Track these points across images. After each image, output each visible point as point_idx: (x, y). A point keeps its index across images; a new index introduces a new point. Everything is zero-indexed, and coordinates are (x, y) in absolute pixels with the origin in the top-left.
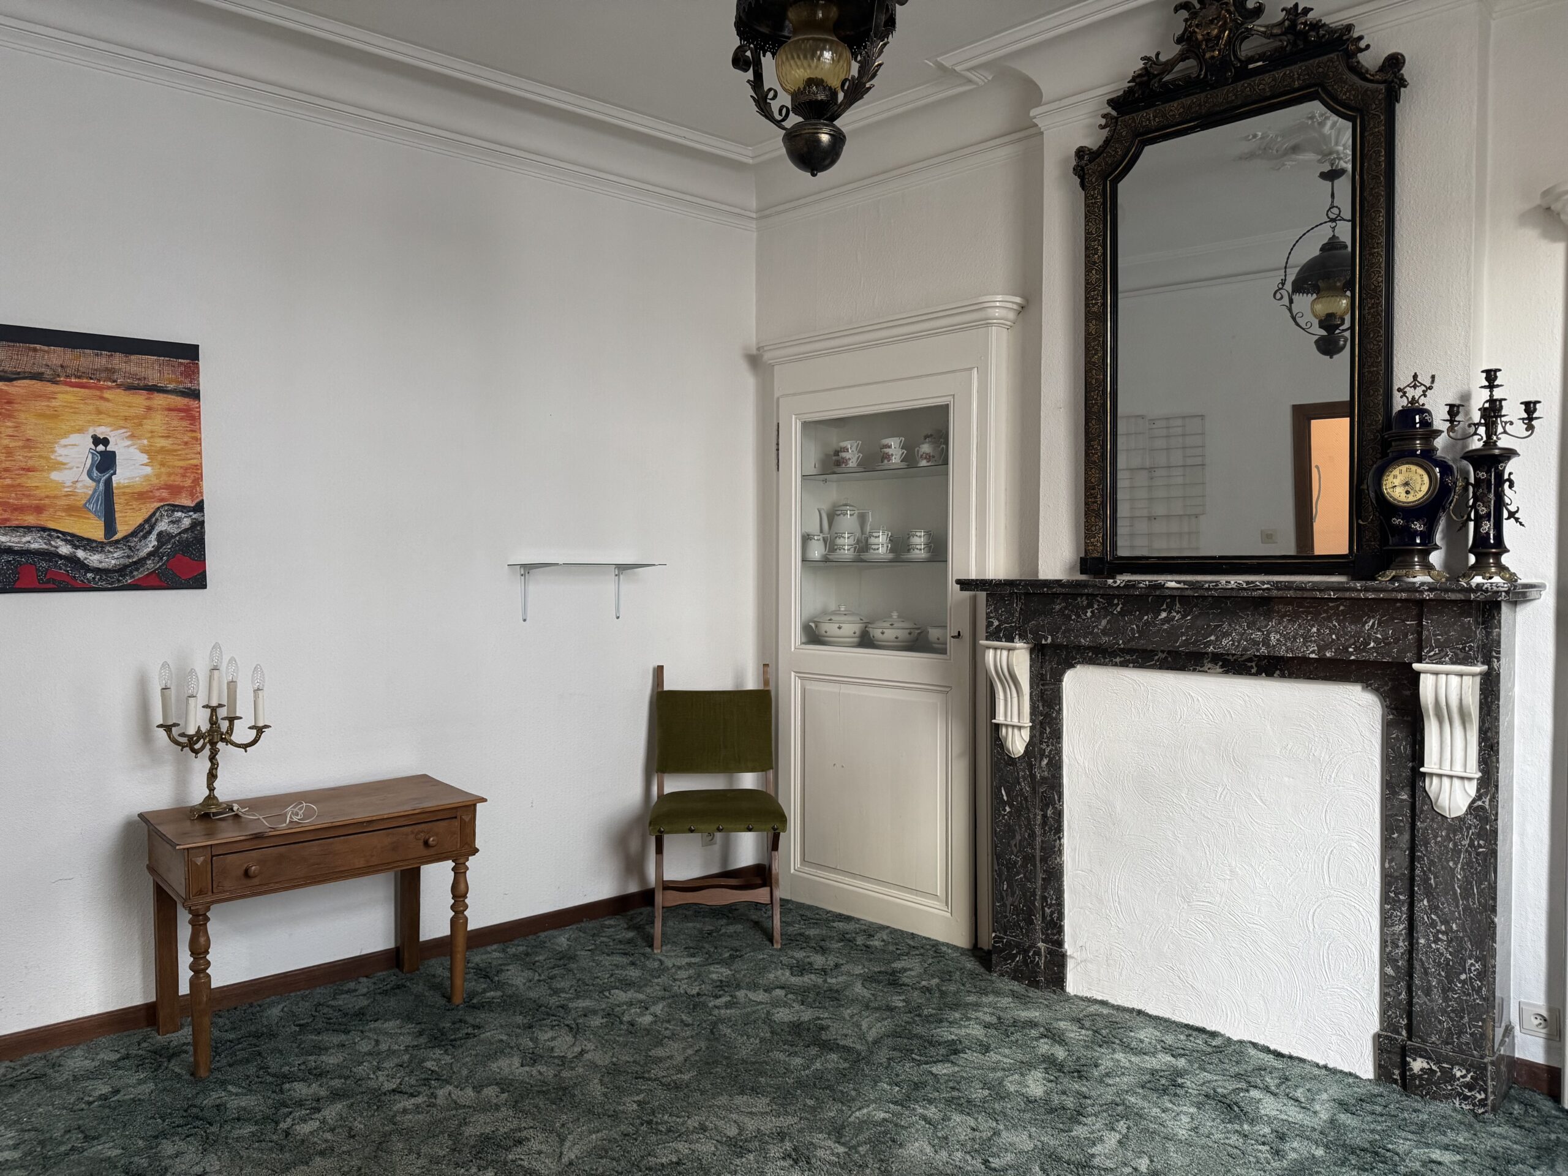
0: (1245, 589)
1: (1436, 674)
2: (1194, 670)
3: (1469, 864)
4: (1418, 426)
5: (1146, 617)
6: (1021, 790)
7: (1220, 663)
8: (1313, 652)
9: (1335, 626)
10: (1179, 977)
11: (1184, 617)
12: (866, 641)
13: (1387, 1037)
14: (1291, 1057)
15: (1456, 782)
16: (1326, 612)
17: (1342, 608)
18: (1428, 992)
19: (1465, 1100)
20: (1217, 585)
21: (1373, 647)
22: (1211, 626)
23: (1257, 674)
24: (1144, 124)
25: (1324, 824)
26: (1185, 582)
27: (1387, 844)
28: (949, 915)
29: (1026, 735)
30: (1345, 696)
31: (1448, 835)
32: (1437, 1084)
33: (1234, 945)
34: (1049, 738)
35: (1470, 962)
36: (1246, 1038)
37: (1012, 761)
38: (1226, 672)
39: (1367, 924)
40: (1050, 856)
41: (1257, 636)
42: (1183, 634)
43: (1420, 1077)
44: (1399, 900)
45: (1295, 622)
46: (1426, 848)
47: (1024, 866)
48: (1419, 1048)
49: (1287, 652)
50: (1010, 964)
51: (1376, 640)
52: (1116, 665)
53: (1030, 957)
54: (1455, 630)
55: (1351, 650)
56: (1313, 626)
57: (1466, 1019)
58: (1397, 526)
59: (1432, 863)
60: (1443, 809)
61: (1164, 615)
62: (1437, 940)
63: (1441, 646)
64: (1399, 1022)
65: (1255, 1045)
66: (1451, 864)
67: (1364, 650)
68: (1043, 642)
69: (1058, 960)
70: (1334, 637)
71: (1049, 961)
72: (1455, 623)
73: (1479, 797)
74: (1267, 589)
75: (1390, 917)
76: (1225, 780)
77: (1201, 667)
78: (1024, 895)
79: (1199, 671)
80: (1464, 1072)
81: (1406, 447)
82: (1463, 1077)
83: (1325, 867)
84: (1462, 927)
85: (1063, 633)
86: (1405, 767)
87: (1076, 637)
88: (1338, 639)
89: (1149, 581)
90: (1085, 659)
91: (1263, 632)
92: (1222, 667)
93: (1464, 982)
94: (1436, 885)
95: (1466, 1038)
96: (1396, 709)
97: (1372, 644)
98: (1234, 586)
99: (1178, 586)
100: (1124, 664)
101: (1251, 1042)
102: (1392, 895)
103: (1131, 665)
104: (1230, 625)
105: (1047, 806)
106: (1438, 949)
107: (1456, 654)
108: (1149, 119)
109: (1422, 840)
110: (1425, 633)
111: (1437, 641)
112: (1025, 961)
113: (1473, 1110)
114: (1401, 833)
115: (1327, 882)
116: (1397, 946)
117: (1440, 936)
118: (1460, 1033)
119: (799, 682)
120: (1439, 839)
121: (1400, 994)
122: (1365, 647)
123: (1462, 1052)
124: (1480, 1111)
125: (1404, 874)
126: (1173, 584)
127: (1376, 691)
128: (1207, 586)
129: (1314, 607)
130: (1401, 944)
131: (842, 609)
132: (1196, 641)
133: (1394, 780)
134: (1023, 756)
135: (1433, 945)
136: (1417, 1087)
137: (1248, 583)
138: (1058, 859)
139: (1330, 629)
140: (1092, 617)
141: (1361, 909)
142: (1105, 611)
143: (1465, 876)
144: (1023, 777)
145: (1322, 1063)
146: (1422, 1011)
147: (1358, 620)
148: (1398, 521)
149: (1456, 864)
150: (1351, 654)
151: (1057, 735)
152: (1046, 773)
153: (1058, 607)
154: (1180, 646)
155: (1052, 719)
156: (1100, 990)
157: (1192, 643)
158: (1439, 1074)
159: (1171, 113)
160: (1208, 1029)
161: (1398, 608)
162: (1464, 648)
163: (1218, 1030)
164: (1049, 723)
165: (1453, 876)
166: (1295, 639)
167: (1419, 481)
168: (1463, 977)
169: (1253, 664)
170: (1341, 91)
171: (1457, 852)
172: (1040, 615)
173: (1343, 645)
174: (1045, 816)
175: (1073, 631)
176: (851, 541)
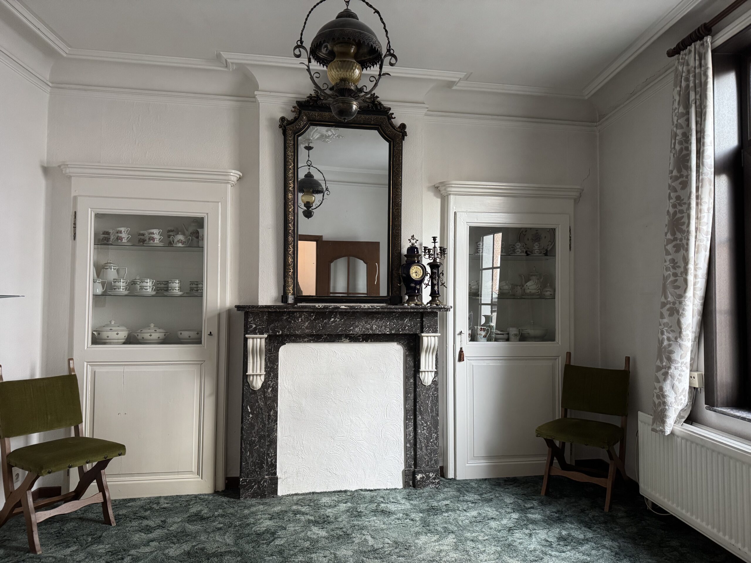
0: (370, 309)
1: (427, 337)
2: (338, 342)
3: (432, 401)
4: (416, 252)
5: (325, 321)
6: (259, 405)
7: (348, 338)
8: (388, 331)
9: (395, 322)
10: (330, 472)
11: (341, 320)
12: (131, 340)
13: (408, 470)
14: (375, 490)
15: (429, 373)
16: (392, 317)
17: (397, 315)
18: (421, 450)
19: (433, 484)
20: (360, 307)
21: (407, 329)
22: (351, 323)
23: (362, 341)
24: (313, 117)
25: (385, 396)
26: (348, 306)
27: (406, 399)
28: (201, 479)
29: (263, 378)
30: (392, 347)
31: (426, 392)
32: (425, 482)
33: (352, 452)
34: (272, 378)
35: (433, 434)
36: (357, 489)
37: (254, 392)
38: (351, 341)
39: (400, 430)
40: (271, 434)
41: (368, 326)
42: (340, 327)
43: (420, 481)
44: (411, 418)
45: (382, 321)
46: (420, 397)
47: (259, 441)
48: (419, 470)
49: (379, 332)
50: (250, 491)
51: (408, 326)
52: (305, 342)
53: (261, 484)
54: (433, 322)
55: (400, 330)
56: (388, 322)
57: (433, 455)
58: (412, 286)
59: (422, 402)
60: (426, 383)
61: (332, 319)
62: (424, 429)
63: (429, 327)
64: (411, 463)
65: (361, 490)
66: (427, 402)
67: (404, 330)
68: (277, 334)
69: (274, 481)
70: (395, 326)
71: (270, 483)
72: (432, 320)
73: (435, 377)
74: (378, 309)
75: (408, 425)
76: (348, 385)
77: (341, 340)
78: (259, 455)
79: (340, 342)
80: (433, 474)
81: (412, 260)
82: (432, 476)
83: (385, 412)
84: (431, 423)
85: (288, 329)
86: (412, 370)
87: (294, 331)
88: (396, 326)
89: (334, 306)
90: (291, 340)
91: (370, 325)
92: (349, 339)
93: (432, 442)
94: (423, 410)
95: (433, 462)
96: (409, 350)
97: (407, 328)
98: (367, 308)
99: (345, 307)
100: (309, 341)
101: (359, 490)
102: (409, 417)
103: (312, 341)
104: (358, 323)
105: (271, 410)
106: (424, 433)
107: (433, 330)
108: (315, 116)
109: (418, 395)
110: (424, 323)
111: (428, 325)
112: (259, 488)
113: (435, 487)
114: (411, 394)
115: (386, 417)
116: (410, 435)
117: (425, 428)
118: (431, 460)
119: (89, 368)
120: (424, 394)
121: (411, 453)
122: (405, 329)
123: (432, 467)
124: (437, 486)
125: (412, 409)
126: (343, 307)
127: (403, 345)
128: (357, 307)
129: (388, 315)
130: (412, 434)
131: (113, 323)
132: (346, 329)
133: (409, 376)
134: (260, 389)
135: (423, 432)
136: (419, 485)
137: (372, 306)
138: (276, 434)
139: (394, 323)
140: (301, 321)
141: (398, 425)
142: (307, 319)
143: (431, 405)
144: (260, 399)
145: (385, 488)
146: (420, 457)
147: (402, 319)
148: (413, 285)
149: (429, 402)
150: (401, 331)
151: (276, 376)
152: (270, 395)
153: (285, 318)
154: (339, 332)
155: (274, 369)
156: (294, 489)
157: (343, 331)
158: (425, 477)
159: (325, 117)
160: (342, 490)
161: (415, 315)
162: (435, 327)
163: (346, 489)
164: (273, 371)
165: (428, 406)
166: (382, 327)
167: (420, 271)
168: (431, 440)
169: (361, 337)
170: (387, 130)
171: (429, 397)
172: (276, 321)
173: (398, 328)
174: (269, 415)
175: (292, 328)
176: (124, 284)
